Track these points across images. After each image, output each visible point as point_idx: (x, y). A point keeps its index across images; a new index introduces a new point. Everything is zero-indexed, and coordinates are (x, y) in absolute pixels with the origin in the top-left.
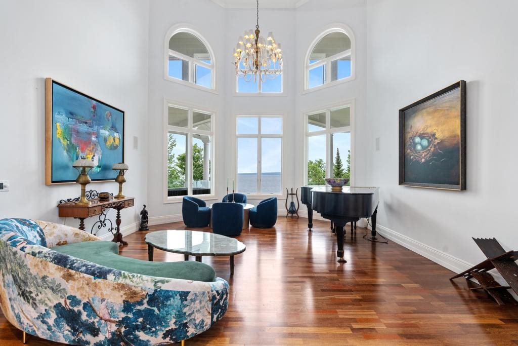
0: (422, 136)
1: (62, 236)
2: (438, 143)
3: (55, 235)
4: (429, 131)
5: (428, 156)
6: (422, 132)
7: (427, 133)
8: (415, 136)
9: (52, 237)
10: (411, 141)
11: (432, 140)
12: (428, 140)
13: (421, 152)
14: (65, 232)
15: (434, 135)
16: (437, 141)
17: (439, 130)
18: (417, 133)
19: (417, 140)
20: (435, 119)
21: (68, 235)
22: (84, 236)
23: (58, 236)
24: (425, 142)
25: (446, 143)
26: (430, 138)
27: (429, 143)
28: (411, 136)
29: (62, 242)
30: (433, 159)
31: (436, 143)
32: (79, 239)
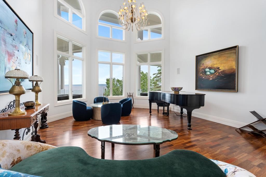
0: (210, 69)
1: (15, 153)
2: (221, 72)
3: (7, 154)
4: (215, 66)
5: (215, 77)
6: (210, 67)
7: (214, 67)
8: (206, 68)
9: (6, 157)
10: (203, 70)
11: (217, 70)
12: (215, 70)
13: (210, 75)
14: (17, 148)
15: (218, 68)
16: (220, 71)
17: (222, 66)
18: (207, 67)
19: (207, 70)
20: (220, 61)
21: (21, 150)
22: (36, 147)
23: (11, 154)
24: (212, 71)
25: (226, 72)
26: (216, 69)
27: (215, 72)
28: (203, 68)
29: (16, 160)
30: (218, 79)
31: (220, 72)
32: (32, 151)
